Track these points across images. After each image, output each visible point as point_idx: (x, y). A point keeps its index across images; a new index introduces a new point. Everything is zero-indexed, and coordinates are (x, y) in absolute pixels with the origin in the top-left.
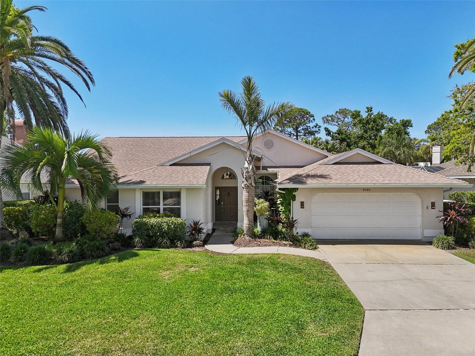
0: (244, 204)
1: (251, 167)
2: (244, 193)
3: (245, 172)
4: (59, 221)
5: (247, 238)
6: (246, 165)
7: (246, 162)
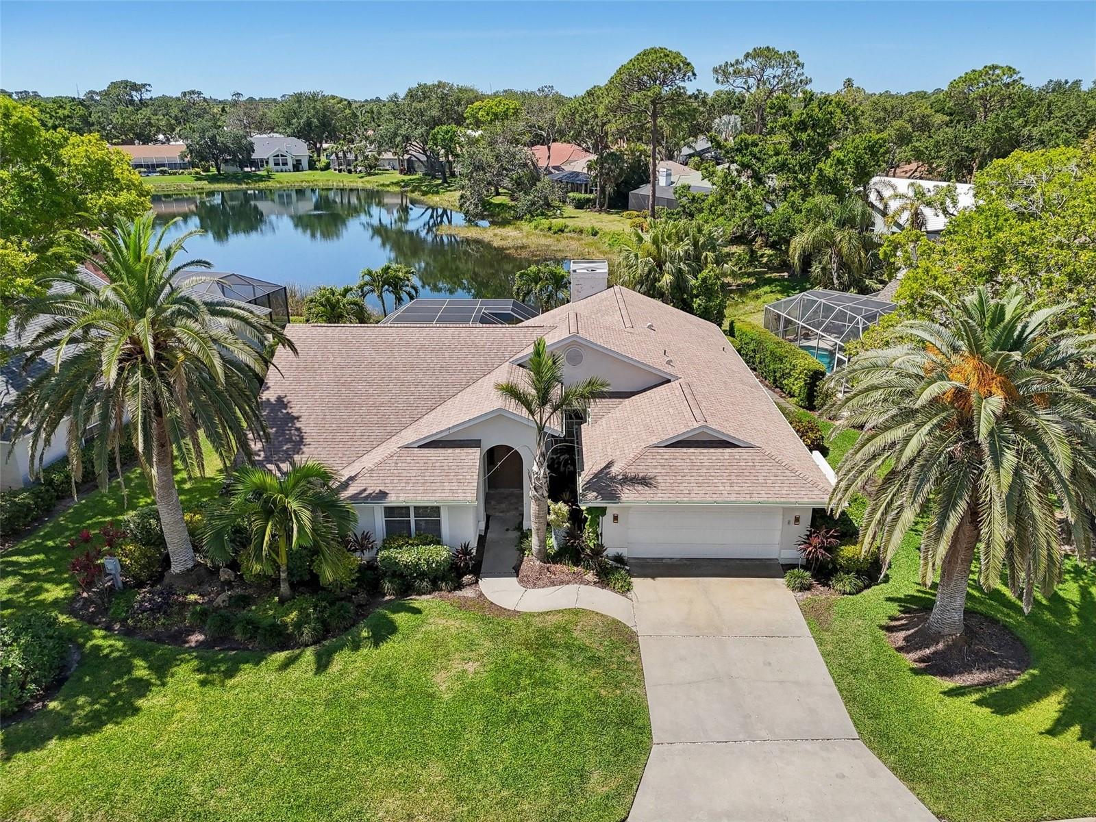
0: (532, 519)
1: (542, 471)
2: (532, 505)
3: (533, 477)
4: (283, 575)
5: (538, 563)
6: (535, 468)
7: (535, 463)
